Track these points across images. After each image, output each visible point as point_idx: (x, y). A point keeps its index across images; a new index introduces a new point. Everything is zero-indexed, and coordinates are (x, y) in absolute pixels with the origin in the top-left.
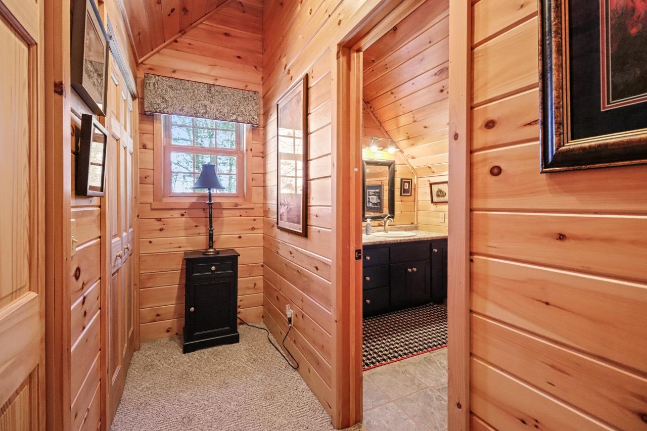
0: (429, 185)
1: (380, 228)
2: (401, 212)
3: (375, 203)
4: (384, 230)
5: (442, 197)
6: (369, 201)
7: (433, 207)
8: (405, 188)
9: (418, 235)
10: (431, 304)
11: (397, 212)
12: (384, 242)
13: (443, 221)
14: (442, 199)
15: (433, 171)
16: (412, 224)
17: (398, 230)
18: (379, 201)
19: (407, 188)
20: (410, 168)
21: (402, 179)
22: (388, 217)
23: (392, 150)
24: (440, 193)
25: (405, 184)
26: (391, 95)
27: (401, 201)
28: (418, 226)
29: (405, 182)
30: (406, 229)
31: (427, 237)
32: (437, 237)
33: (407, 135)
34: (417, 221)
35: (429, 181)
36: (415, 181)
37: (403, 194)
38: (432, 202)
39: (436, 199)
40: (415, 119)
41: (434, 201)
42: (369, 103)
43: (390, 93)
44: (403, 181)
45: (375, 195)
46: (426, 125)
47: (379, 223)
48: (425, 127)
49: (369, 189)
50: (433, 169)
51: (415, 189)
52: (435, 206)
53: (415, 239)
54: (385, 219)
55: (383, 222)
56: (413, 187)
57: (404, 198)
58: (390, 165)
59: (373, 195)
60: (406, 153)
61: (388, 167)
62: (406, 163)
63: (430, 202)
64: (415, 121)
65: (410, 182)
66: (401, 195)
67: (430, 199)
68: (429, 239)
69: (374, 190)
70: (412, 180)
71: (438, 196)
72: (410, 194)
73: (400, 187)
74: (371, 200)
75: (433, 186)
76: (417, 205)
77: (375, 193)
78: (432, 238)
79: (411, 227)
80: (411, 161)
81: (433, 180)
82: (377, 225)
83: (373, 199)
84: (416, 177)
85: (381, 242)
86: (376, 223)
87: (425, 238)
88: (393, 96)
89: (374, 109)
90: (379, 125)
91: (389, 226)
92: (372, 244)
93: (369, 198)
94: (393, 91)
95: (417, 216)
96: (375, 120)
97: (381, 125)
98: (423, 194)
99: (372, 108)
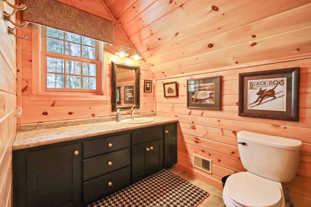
0: (163, 85)
1: (128, 115)
2: (145, 104)
3: (130, 98)
4: (131, 118)
5: (171, 93)
6: (127, 97)
7: (165, 100)
8: (147, 87)
9: (155, 121)
10: (164, 170)
11: (141, 104)
12: (126, 129)
13: (172, 110)
14: (171, 94)
15: (166, 75)
16: (152, 111)
17: (142, 117)
18: (132, 96)
19: (149, 87)
20: (151, 73)
21: (145, 80)
22: (134, 108)
23: (136, 57)
24: (170, 90)
25: (147, 84)
26: (133, 9)
27: (145, 96)
28: (156, 113)
29: (147, 82)
30: (148, 116)
31: (161, 122)
32: (168, 122)
33: (147, 47)
34: (156, 110)
35: (163, 82)
36: (154, 82)
37: (146, 91)
38: (165, 96)
39: (167, 95)
40: (152, 32)
41: (166, 96)
42: (118, 19)
43: (132, 7)
44: (146, 82)
45: (130, 92)
46: (160, 37)
47: (128, 112)
48: (159, 39)
49: (126, 89)
50: (166, 74)
51: (154, 88)
52: (166, 100)
53: (152, 124)
54: (132, 109)
55: (130, 111)
56: (153, 86)
57: (147, 94)
58: (136, 69)
59: (129, 92)
60: (148, 62)
61: (134, 71)
62: (149, 70)
63: (164, 96)
64: (152, 34)
65: (150, 82)
66: (144, 91)
67: (163, 94)
68: (162, 124)
69: (130, 89)
70: (152, 81)
71: (169, 92)
72: (150, 91)
73: (143, 86)
74: (128, 96)
75: (165, 85)
76: (156, 98)
77: (130, 91)
78: (165, 122)
79: (151, 114)
80: (151, 68)
81: (166, 81)
82: (127, 113)
83: (129, 95)
84: (154, 79)
85: (123, 129)
86: (126, 112)
87: (159, 123)
88: (134, 10)
89: (122, 25)
90: (127, 38)
91: (134, 114)
92: (114, 132)
93: (127, 95)
94: (135, 5)
95: (156, 106)
96: (124, 33)
97: (129, 39)
98: (159, 91)
99: (121, 24)
